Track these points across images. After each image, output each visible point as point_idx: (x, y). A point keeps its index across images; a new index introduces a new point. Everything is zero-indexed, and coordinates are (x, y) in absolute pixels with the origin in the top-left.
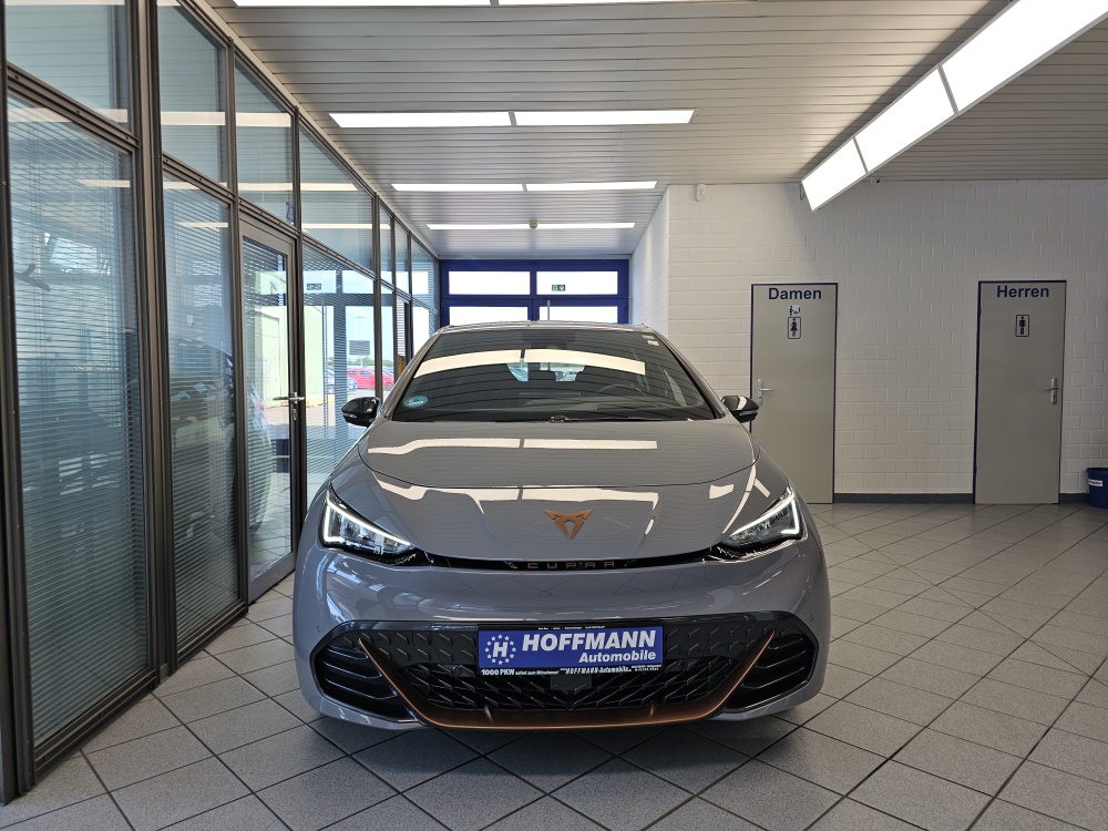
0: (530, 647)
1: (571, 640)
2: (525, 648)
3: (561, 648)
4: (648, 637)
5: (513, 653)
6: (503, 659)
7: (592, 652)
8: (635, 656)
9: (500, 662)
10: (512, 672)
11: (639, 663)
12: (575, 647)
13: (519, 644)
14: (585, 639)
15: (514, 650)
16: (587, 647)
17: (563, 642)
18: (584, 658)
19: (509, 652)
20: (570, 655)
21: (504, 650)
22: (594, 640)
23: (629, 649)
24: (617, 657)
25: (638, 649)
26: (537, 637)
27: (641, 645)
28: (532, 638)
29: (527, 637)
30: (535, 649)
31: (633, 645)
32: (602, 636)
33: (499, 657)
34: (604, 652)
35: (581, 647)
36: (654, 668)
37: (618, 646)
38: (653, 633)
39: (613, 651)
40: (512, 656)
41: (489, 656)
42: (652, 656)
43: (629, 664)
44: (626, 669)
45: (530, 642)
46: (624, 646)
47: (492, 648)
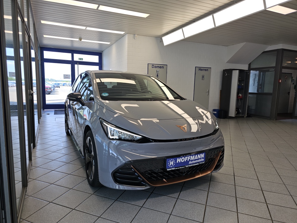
0: (179, 161)
1: (188, 158)
2: (177, 162)
3: (185, 161)
4: (203, 155)
5: (175, 164)
6: (172, 166)
7: (192, 161)
8: (200, 160)
9: (172, 167)
10: (174, 169)
11: (201, 162)
12: (188, 160)
13: (176, 161)
14: (190, 158)
15: (175, 163)
16: (191, 160)
17: (186, 159)
18: (190, 163)
19: (174, 163)
20: (187, 162)
21: (172, 163)
22: (192, 158)
23: (199, 159)
24: (197, 161)
25: (200, 159)
26: (180, 158)
27: (201, 158)
28: (179, 159)
29: (178, 159)
30: (180, 162)
31: (200, 158)
32: (194, 156)
33: (171, 165)
34: (194, 160)
35: (190, 160)
36: (203, 163)
37: (197, 158)
38: (204, 154)
39: (196, 160)
40: (174, 164)
41: (169, 165)
42: (203, 160)
43: (198, 163)
44: (198, 164)
45: (179, 160)
46: (198, 158)
47: (170, 163)
